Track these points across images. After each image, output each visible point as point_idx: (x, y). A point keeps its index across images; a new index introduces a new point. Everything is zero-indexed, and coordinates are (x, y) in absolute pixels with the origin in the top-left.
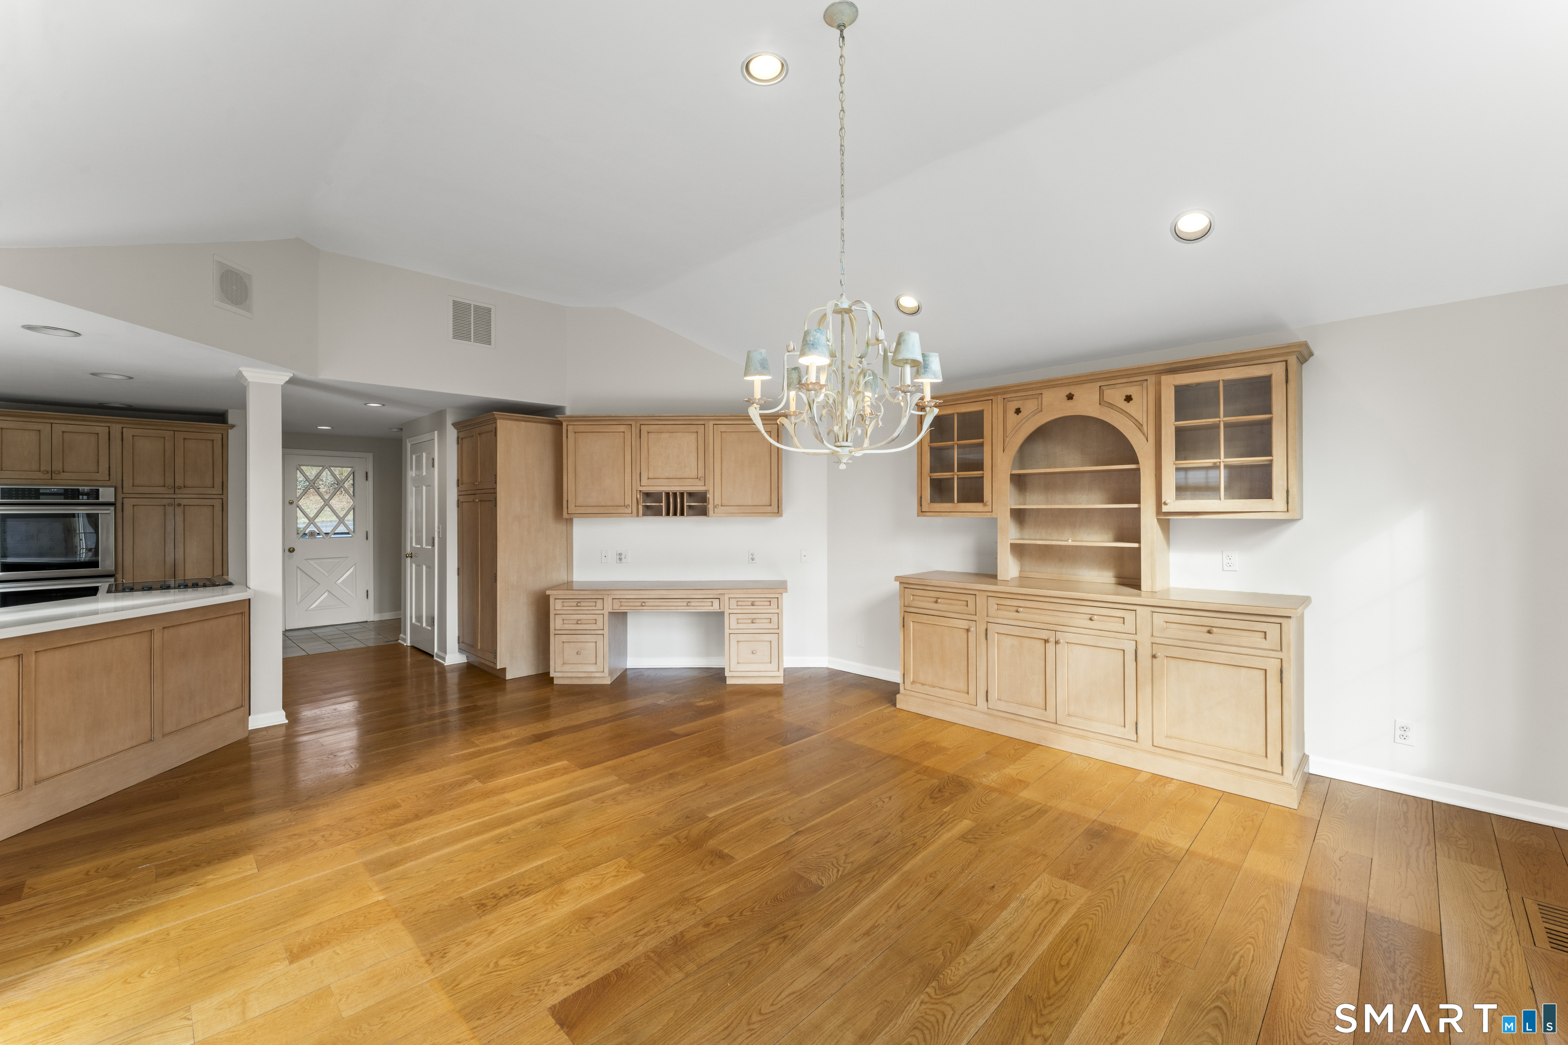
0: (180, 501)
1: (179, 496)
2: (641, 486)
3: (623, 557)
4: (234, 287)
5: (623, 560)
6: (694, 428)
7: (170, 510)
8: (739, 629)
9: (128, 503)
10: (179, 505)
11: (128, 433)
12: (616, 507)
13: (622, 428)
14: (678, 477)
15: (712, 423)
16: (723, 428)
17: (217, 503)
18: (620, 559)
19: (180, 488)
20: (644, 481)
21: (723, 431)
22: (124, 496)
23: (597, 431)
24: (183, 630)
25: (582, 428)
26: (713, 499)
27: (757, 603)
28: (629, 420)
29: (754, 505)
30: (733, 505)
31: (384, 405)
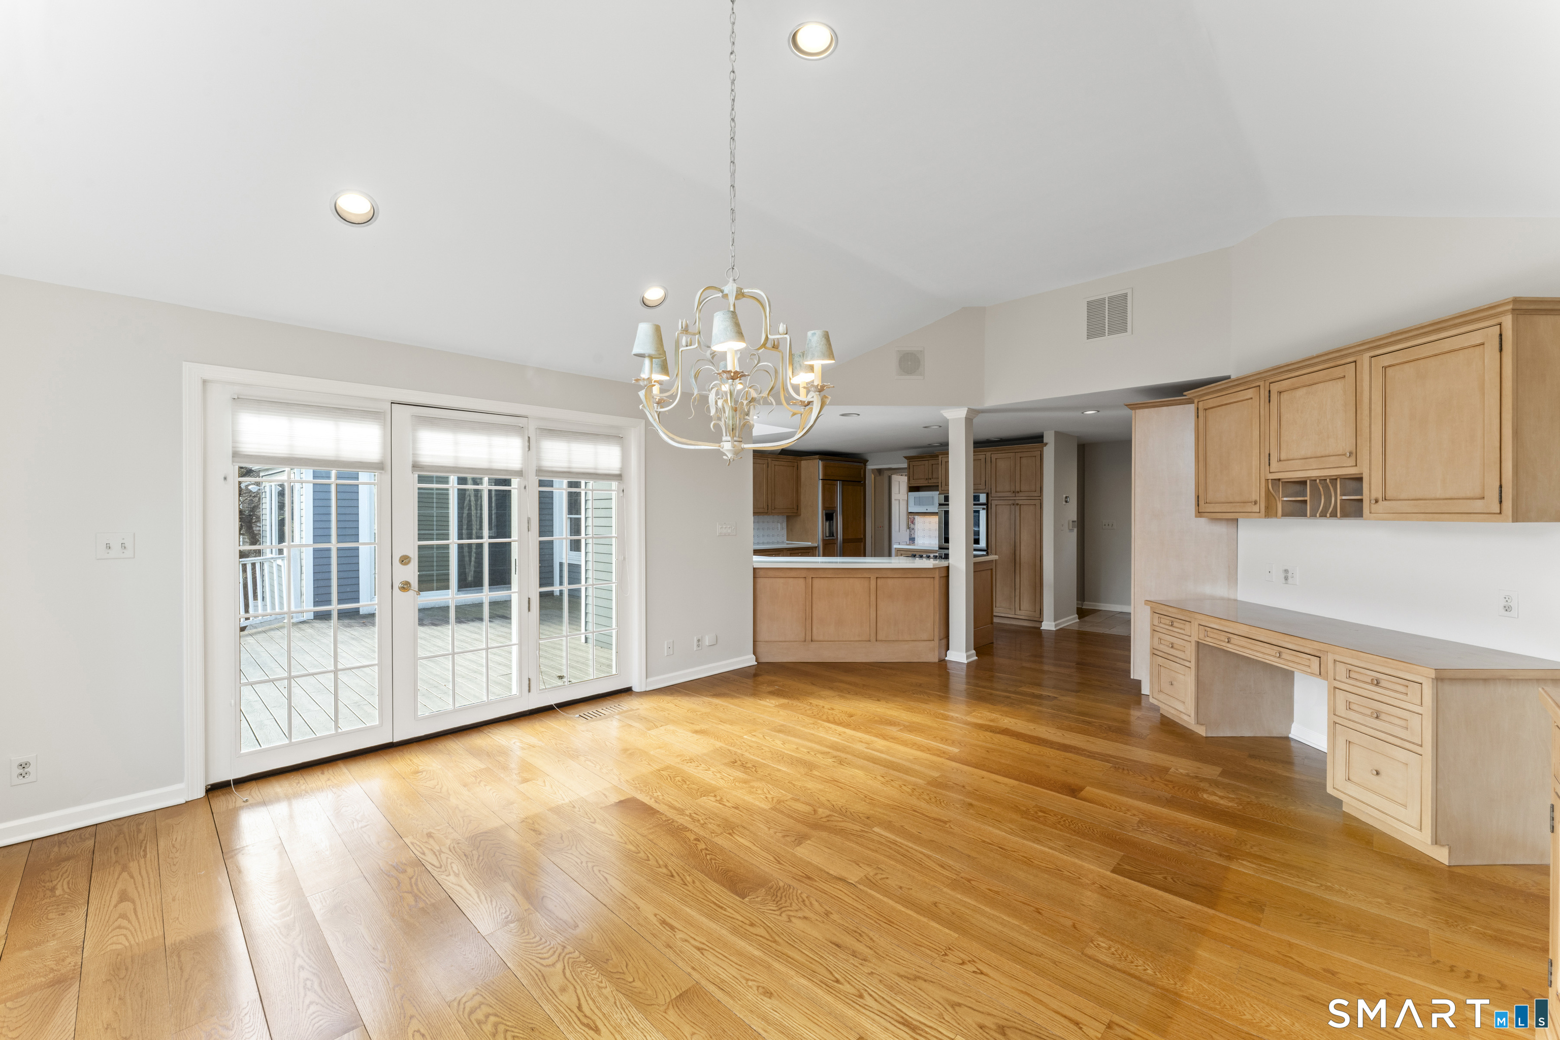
0: (1017, 502)
1: (1018, 498)
2: (1270, 473)
3: (1290, 575)
4: (909, 363)
5: (1290, 580)
6: (1338, 372)
7: (1013, 507)
8: (1350, 720)
9: (994, 503)
10: (1018, 504)
11: (994, 457)
12: (1242, 504)
13: (1250, 393)
14: (1319, 455)
15: (1367, 355)
16: (1387, 360)
17: (1038, 502)
18: (1286, 578)
19: (1018, 492)
20: (1275, 465)
21: (1386, 364)
22: (992, 498)
23: (1225, 402)
24: (890, 581)
25: (1211, 403)
26: (1371, 489)
27: (1383, 683)
28: (1255, 380)
29: (1448, 496)
30: (1406, 498)
31: (1098, 411)
